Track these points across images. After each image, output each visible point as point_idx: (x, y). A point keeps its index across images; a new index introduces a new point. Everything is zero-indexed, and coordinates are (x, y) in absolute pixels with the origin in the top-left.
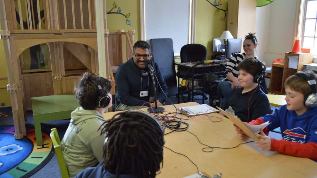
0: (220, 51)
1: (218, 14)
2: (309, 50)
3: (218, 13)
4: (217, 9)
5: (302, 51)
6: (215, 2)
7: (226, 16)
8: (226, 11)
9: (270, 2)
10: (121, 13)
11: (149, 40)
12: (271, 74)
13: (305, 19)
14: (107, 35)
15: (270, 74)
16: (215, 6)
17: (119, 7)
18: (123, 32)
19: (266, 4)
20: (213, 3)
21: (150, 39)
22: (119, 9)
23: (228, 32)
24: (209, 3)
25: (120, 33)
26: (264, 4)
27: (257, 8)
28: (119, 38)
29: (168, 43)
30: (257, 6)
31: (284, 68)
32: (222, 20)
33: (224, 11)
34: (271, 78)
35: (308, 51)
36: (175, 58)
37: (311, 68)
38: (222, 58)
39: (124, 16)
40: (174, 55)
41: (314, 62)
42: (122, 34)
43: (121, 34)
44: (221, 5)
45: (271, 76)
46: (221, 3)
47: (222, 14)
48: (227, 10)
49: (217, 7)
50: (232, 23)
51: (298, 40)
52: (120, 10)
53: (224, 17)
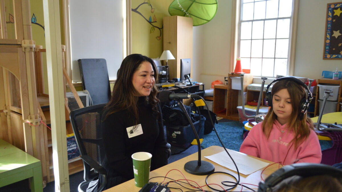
0: (160, 74)
1: (153, 32)
2: (250, 70)
3: (153, 30)
4: (152, 26)
5: (243, 72)
6: (150, 18)
7: (161, 35)
8: (161, 29)
9: (207, 21)
10: (37, 22)
11: (77, 60)
12: (214, 96)
13: (239, 40)
14: (33, 50)
15: (212, 97)
16: (150, 22)
17: (34, 15)
18: (41, 48)
19: (203, 23)
20: (148, 20)
21: (79, 59)
22: (34, 17)
23: (169, 52)
24: (144, 19)
25: (38, 50)
26: (200, 24)
27: (194, 27)
28: (36, 57)
29: (101, 64)
30: (194, 26)
31: (228, 90)
32: (158, 39)
33: (159, 29)
34: (214, 101)
35: (248, 71)
36: (110, 83)
37: (255, 88)
38: (162, 82)
39: (41, 27)
40: (108, 79)
41: (254, 82)
42: (41, 52)
43: (38, 52)
44: (156, 22)
45: (213, 99)
46: (156, 20)
47: (157, 32)
48: (163, 28)
49: (152, 23)
50: (170, 43)
51: (239, 60)
52: (35, 19)
53: (159, 36)
